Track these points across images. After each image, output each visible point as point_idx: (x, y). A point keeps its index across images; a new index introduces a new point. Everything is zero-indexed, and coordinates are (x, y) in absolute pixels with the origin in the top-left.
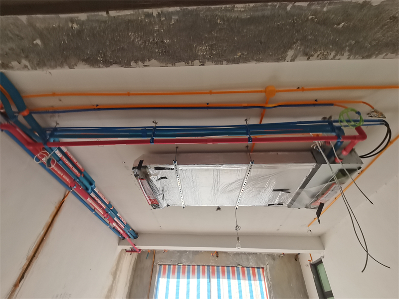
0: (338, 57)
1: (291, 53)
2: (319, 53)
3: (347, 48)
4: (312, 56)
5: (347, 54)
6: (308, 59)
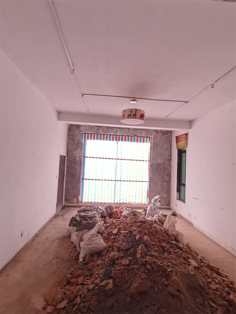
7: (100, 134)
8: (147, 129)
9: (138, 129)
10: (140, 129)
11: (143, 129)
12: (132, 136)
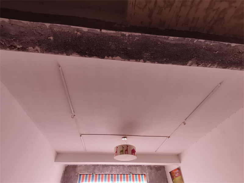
0: (212, 66)
1: (190, 62)
2: (203, 64)
4: (200, 64)
5: (216, 65)
6: (198, 66)
7: (96, 174)
8: (141, 166)
9: (132, 166)
10: (134, 166)
11: (137, 166)
12: (128, 174)
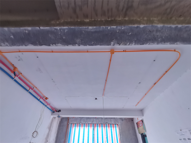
0: (130, 44)
1: (112, 43)
2: (123, 43)
3: (134, 41)
5: (134, 43)
6: (119, 45)
7: (82, 124)
8: (114, 118)
9: (108, 118)
11: (112, 118)
12: (105, 123)
